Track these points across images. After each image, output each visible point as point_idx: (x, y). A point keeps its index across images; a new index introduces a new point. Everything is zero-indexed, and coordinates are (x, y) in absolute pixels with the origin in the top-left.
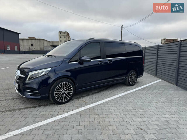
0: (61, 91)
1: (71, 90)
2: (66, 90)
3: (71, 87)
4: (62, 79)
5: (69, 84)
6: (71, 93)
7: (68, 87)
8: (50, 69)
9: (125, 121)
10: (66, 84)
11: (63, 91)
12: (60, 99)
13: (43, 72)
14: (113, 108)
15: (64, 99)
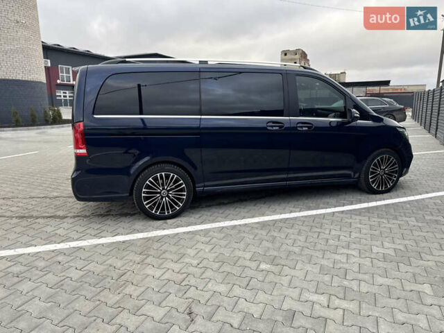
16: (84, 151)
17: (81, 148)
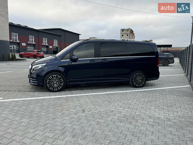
0: (53, 82)
1: (62, 82)
2: (57, 82)
3: (62, 80)
4: (53, 73)
5: (59, 77)
6: (61, 84)
7: (59, 80)
8: (45, 64)
10: (57, 77)
11: (55, 82)
12: (52, 87)
13: (40, 66)
15: (56, 88)
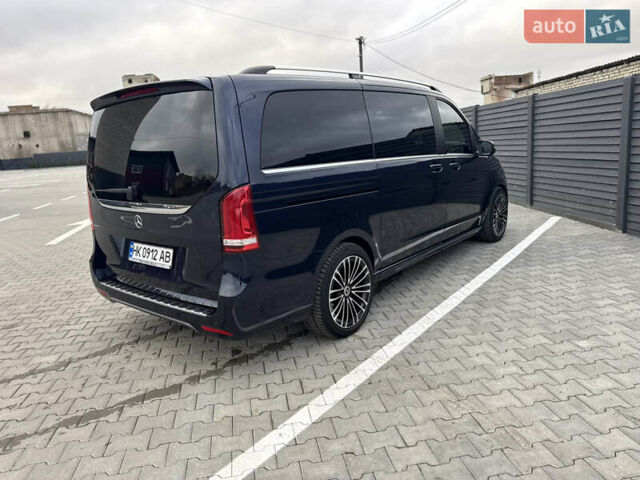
9: (564, 397)
14: (477, 349)
16: (252, 241)
17: (247, 236)
